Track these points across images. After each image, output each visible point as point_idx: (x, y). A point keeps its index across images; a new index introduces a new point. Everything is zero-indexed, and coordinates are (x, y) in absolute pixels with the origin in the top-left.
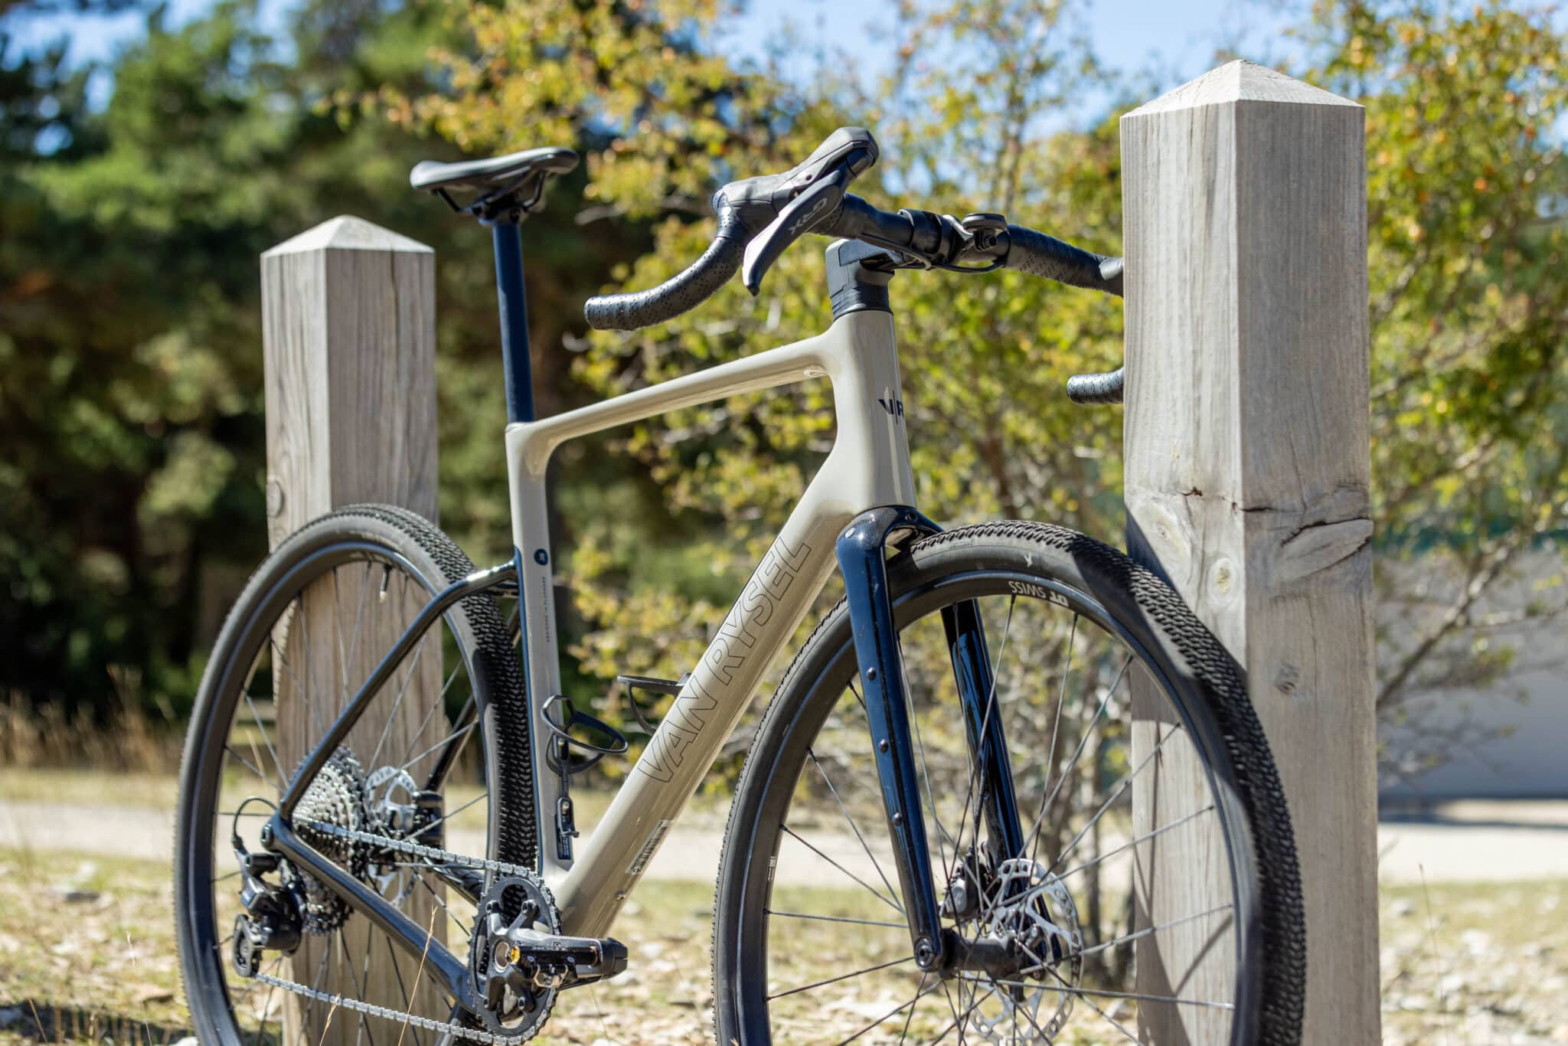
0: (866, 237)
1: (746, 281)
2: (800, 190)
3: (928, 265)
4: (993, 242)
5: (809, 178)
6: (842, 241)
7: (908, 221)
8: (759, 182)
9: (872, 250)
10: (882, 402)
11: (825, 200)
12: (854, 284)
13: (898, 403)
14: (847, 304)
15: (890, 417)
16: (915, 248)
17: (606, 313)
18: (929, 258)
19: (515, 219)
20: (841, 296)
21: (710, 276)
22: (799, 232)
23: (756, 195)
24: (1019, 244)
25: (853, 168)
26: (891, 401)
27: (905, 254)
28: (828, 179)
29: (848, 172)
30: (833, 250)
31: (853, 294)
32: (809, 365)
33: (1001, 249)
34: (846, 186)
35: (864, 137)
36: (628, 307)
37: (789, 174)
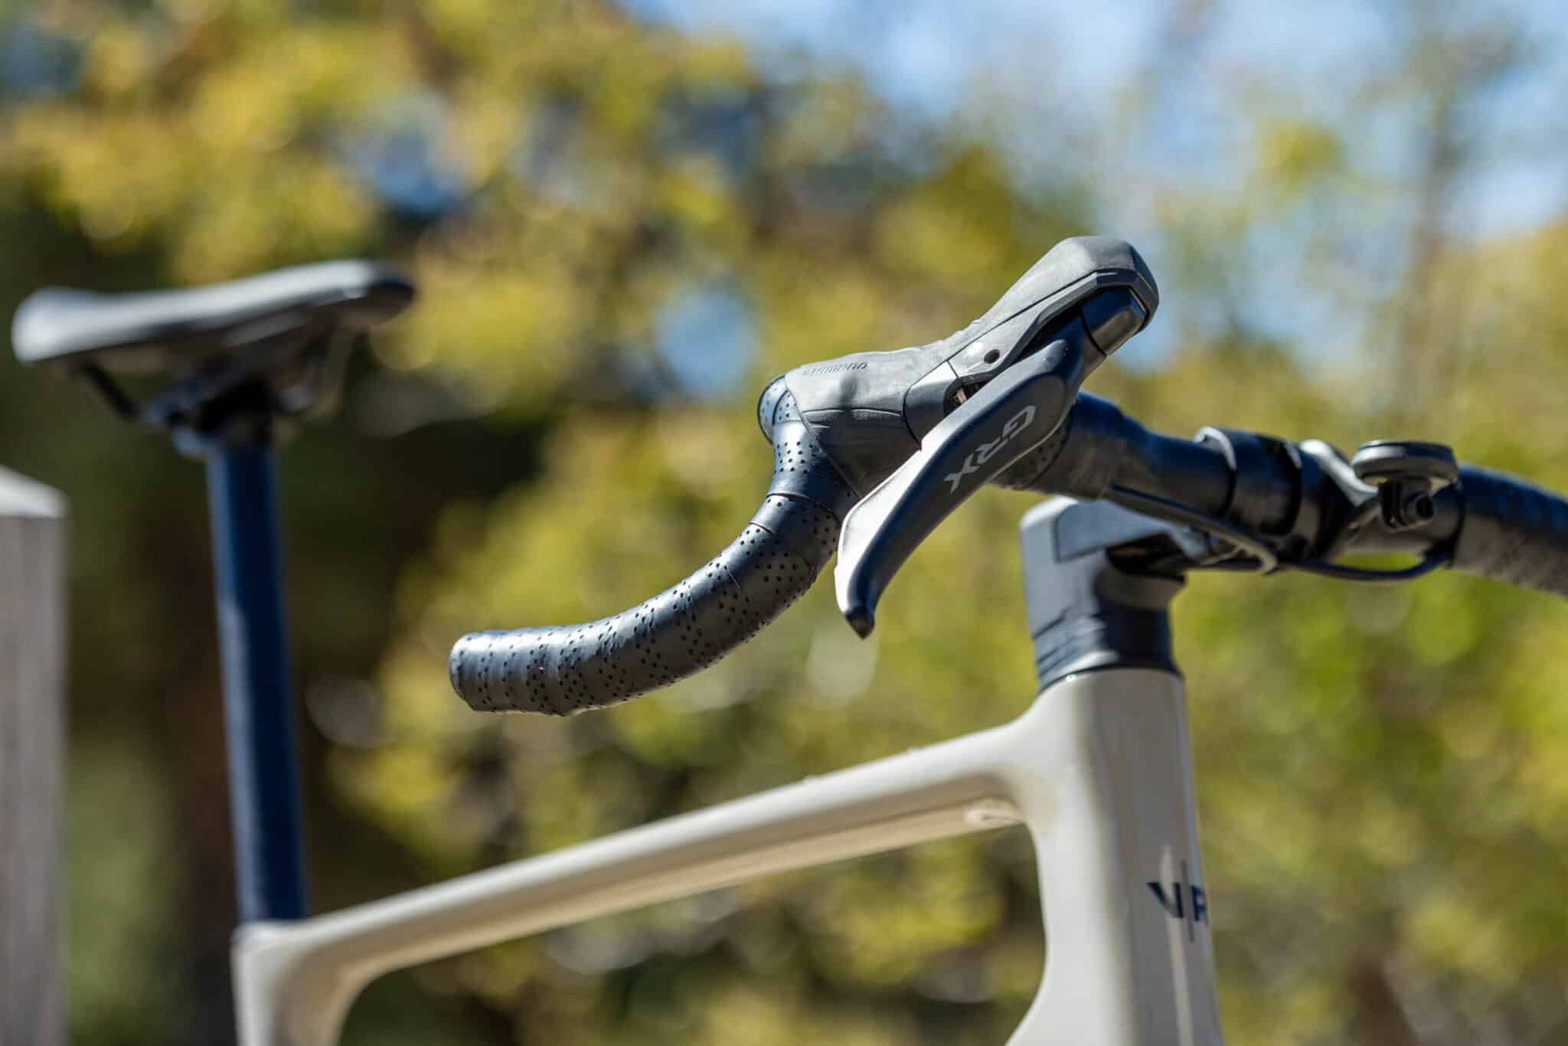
0: (1124, 495)
1: (844, 603)
2: (970, 386)
3: (1269, 562)
4: (1425, 509)
5: (992, 356)
6: (1060, 503)
7: (1219, 457)
8: (872, 366)
9: (1133, 524)
10: (1156, 888)
11: (1030, 411)
12: (1089, 606)
13: (1195, 892)
14: (1073, 654)
15: (1175, 926)
16: (1239, 524)
17: (502, 671)
18: (1270, 547)
19: (263, 437)
20: (1058, 637)
21: (755, 587)
22: (969, 485)
23: (866, 395)
24: (1486, 513)
25: (1097, 334)
26: (1177, 887)
27: (1216, 535)
28: (1038, 361)
29: (1087, 343)
30: (1038, 526)
31: (1087, 629)
32: (981, 798)
33: (1442, 524)
34: (1080, 380)
35: (1124, 262)
36: (558, 659)
37: (944, 347)
